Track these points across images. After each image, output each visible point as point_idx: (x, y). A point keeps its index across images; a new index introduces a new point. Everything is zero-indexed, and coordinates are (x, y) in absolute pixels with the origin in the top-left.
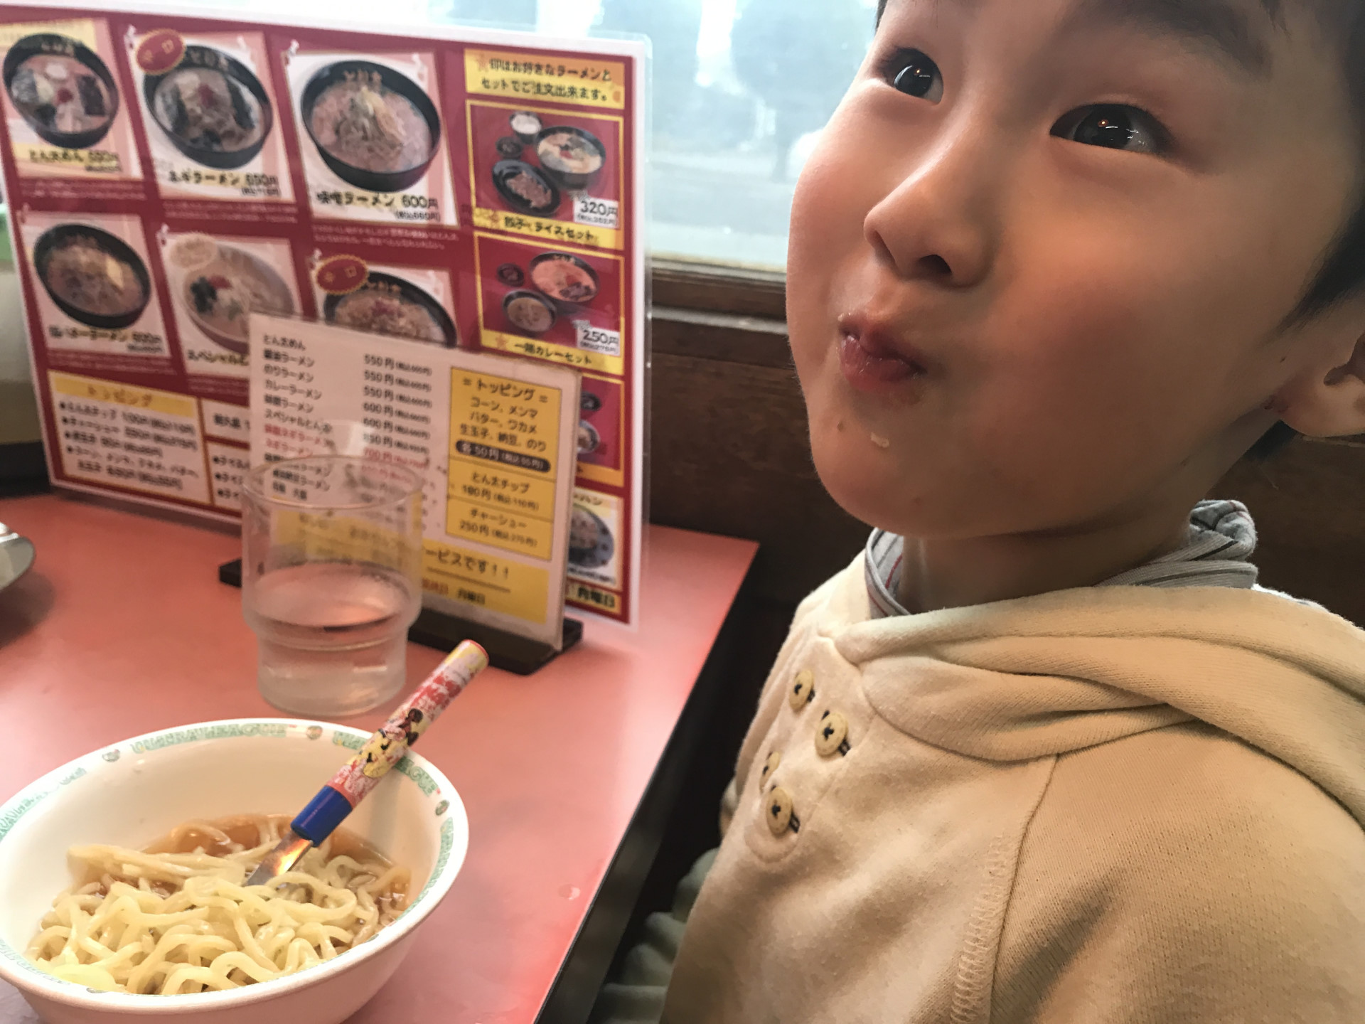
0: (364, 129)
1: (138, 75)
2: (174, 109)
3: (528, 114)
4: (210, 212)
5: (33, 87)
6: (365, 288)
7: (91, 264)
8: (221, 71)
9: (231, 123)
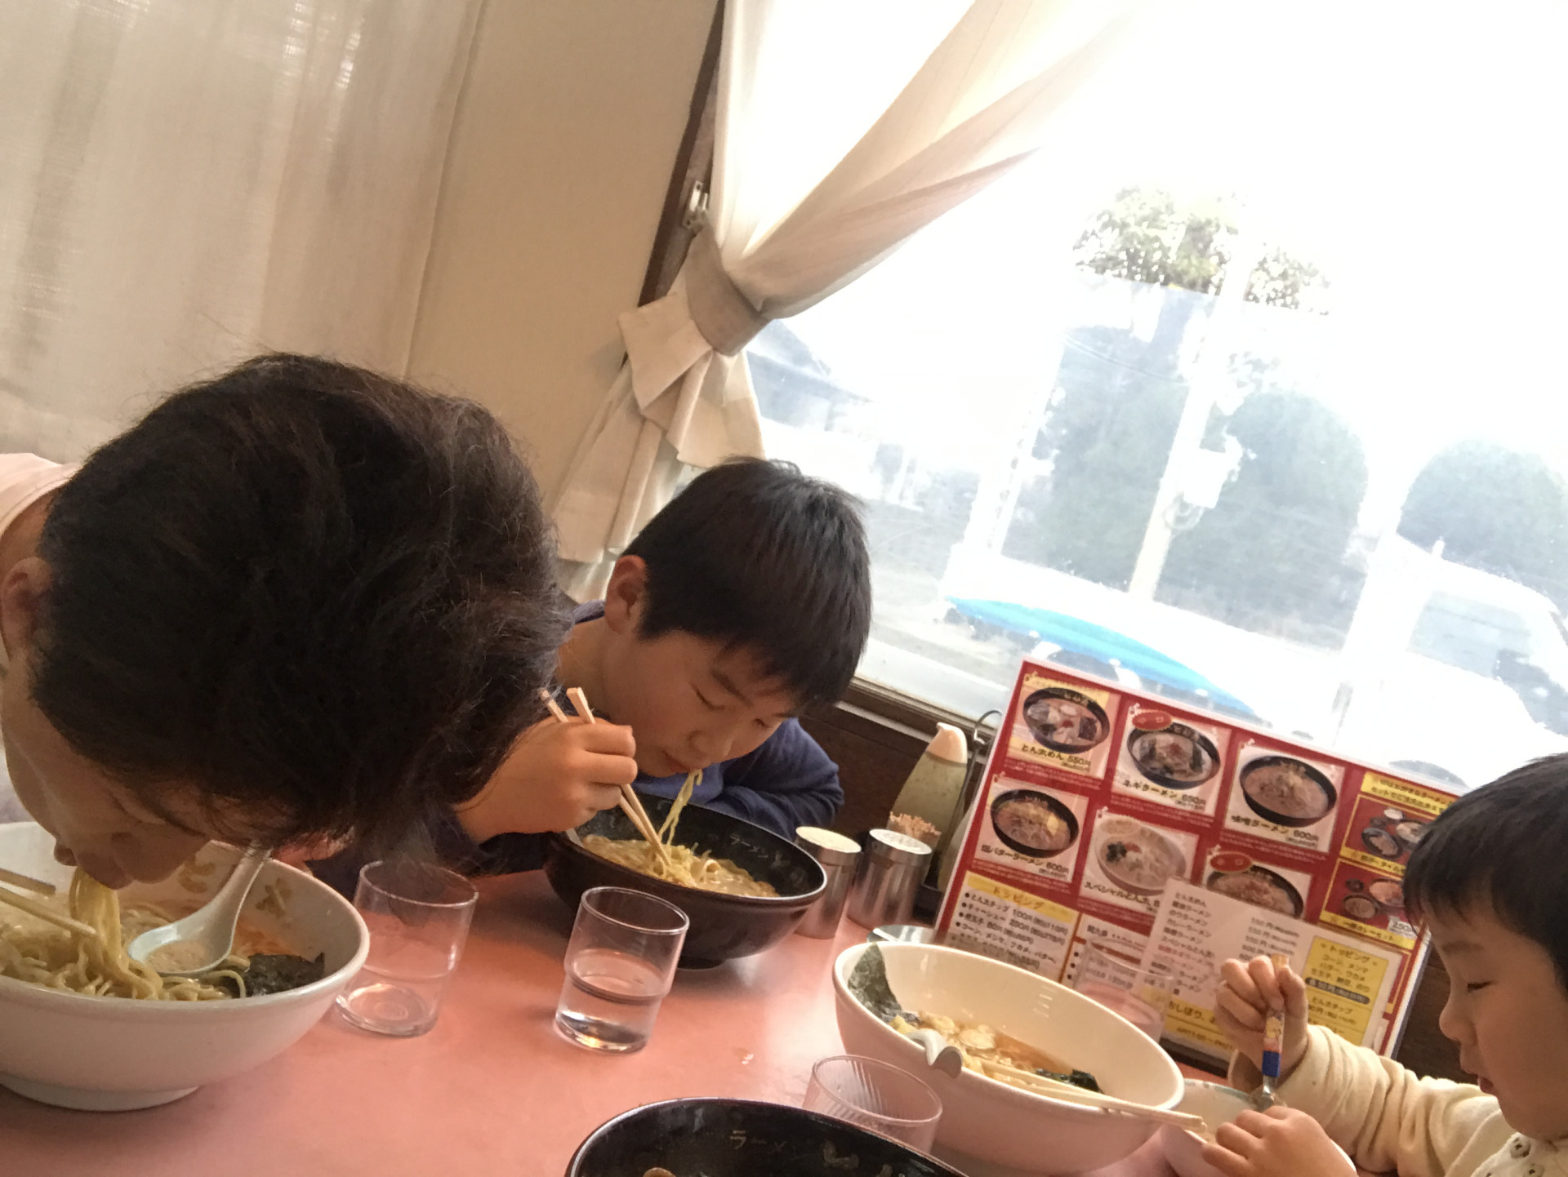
0: (1282, 792)
1: (1129, 727)
2: (1147, 750)
3: (1397, 810)
4: (1145, 808)
5: (1046, 713)
6: (1247, 873)
7: (1038, 816)
8: (1193, 740)
9: (1187, 766)
